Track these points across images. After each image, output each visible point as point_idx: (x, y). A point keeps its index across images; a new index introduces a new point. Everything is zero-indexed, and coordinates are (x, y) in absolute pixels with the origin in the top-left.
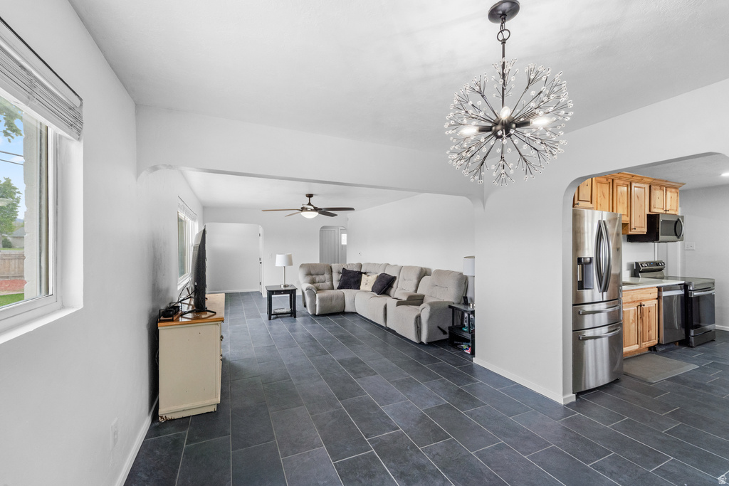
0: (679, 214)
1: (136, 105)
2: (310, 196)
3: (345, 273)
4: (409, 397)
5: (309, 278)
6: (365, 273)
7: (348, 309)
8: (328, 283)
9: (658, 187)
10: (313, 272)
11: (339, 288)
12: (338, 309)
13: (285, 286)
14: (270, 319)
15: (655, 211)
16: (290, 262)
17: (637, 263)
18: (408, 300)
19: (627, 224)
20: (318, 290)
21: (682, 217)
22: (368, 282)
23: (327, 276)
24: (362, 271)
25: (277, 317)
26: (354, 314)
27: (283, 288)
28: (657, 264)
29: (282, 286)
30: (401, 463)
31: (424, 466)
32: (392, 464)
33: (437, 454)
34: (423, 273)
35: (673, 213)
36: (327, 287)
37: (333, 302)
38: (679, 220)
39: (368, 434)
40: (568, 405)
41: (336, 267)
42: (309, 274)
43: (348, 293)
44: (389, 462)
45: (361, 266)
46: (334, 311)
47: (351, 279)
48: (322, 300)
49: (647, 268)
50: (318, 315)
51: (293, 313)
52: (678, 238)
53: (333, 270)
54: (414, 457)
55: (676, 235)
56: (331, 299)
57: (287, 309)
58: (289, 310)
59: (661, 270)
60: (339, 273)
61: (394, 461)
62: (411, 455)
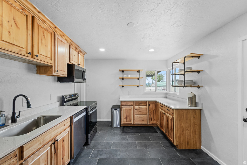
0: (84, 68)
9: (74, 49)
15: (73, 62)
17: (63, 96)
19: (52, 66)
21: (85, 70)
28: (75, 95)
35: (82, 67)
38: (84, 71)
49: (70, 98)
52: (84, 80)
55: (83, 79)
59: (77, 98)
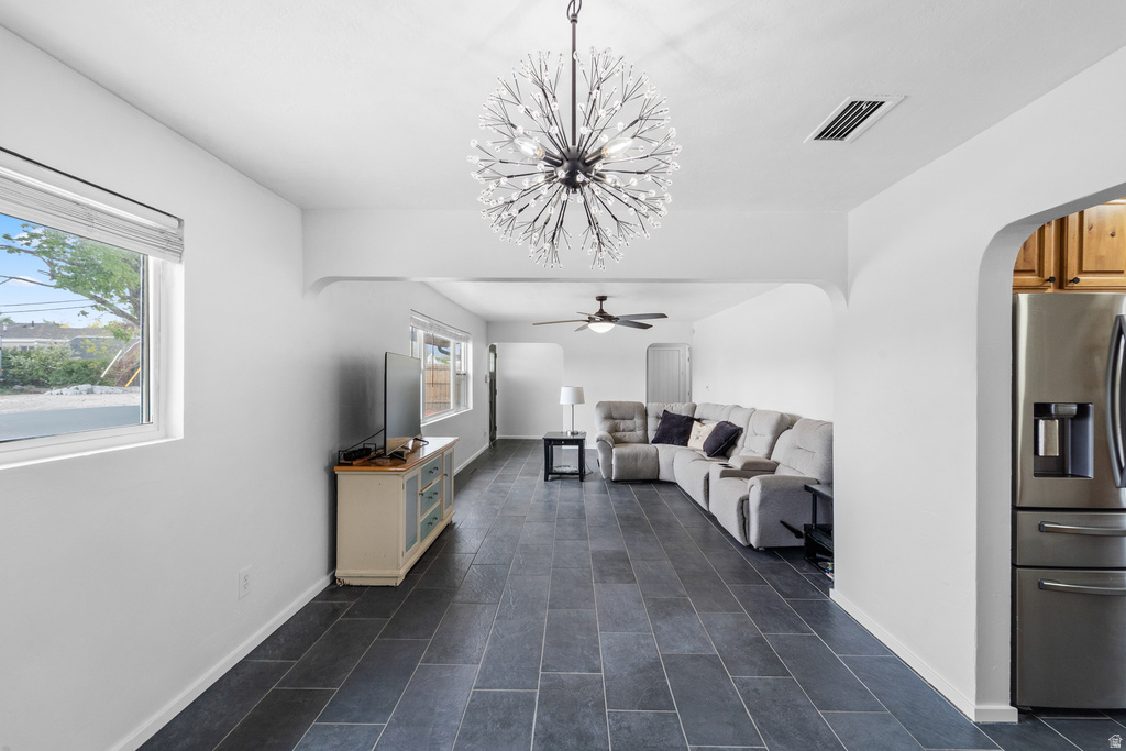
1: (303, 210)
2: (602, 299)
3: (667, 417)
4: (656, 628)
5: (608, 424)
6: (699, 420)
7: (664, 476)
8: (639, 433)
10: (615, 415)
11: (653, 442)
12: (648, 476)
13: (573, 434)
14: (546, 479)
16: (579, 397)
18: (743, 468)
20: (618, 442)
22: (700, 435)
23: (638, 421)
24: (696, 416)
25: (558, 478)
26: (673, 484)
27: (569, 436)
29: (569, 434)
30: (562, 721)
31: (591, 738)
32: (547, 719)
33: (629, 728)
34: (785, 424)
36: (636, 439)
37: (639, 462)
39: (548, 666)
40: (985, 727)
41: (655, 409)
42: (609, 417)
43: (665, 452)
44: (545, 714)
45: (694, 407)
46: (642, 477)
47: (676, 429)
48: (620, 458)
50: (616, 481)
51: (581, 475)
53: (649, 413)
54: (588, 721)
56: (636, 457)
57: (573, 467)
58: (577, 469)
60: (658, 417)
61: (553, 716)
62: (584, 716)
